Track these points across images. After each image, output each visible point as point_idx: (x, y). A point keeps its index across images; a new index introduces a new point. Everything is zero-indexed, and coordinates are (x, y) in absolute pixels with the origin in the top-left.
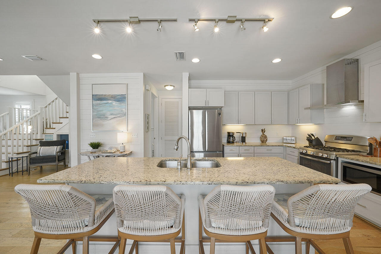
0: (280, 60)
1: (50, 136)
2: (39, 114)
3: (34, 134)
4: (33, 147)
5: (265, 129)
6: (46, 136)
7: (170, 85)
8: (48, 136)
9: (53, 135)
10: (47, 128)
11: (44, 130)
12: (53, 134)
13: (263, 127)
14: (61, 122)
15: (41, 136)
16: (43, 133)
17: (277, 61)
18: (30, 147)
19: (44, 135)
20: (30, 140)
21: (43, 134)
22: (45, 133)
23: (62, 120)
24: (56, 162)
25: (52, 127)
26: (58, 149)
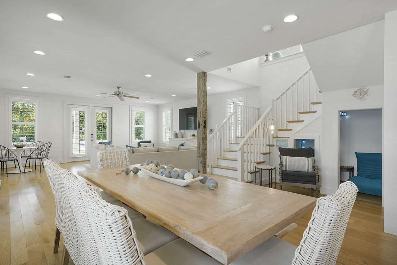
2: (271, 110)
6: (277, 140)
8: (280, 141)
9: (287, 141)
12: (288, 137)
21: (274, 138)
22: (276, 136)
23: (303, 117)
24: (315, 184)
25: (287, 129)
26: (310, 162)
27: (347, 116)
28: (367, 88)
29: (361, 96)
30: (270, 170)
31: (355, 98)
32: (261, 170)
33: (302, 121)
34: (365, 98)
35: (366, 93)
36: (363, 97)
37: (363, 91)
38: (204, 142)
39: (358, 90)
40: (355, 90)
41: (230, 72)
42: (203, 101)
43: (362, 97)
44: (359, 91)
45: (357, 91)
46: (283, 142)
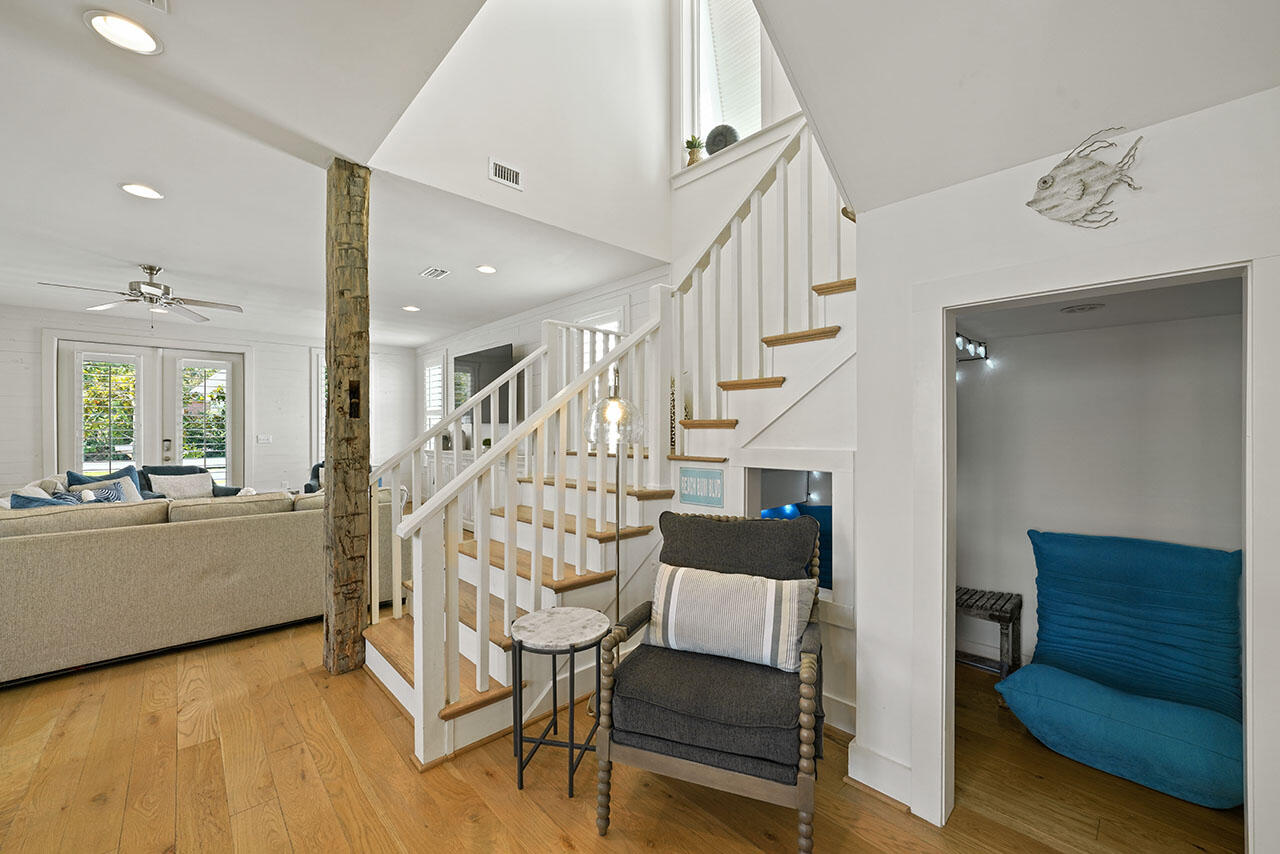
1: (708, 475)
2: (655, 332)
3: (630, 457)
4: (629, 540)
6: (684, 472)
8: (694, 472)
9: (721, 473)
10: (689, 424)
11: (677, 431)
12: (725, 460)
14: (778, 374)
15: (664, 475)
16: (669, 454)
18: (614, 544)
19: (675, 466)
20: (614, 495)
21: (670, 459)
22: (678, 453)
23: (780, 361)
24: (796, 784)
25: (724, 418)
26: (785, 607)
27: (988, 362)
28: (1125, 141)
29: (1089, 202)
30: (561, 659)
31: (1043, 219)
32: (520, 653)
33: (779, 382)
34: (1109, 209)
35: (1121, 177)
36: (1100, 204)
37: (1101, 163)
38: (344, 483)
39: (1068, 162)
40: (1045, 166)
41: (516, 186)
42: (342, 293)
43: (1091, 204)
44: (1074, 168)
45: (1061, 174)
46: (705, 480)
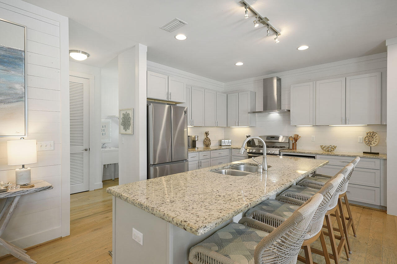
0: (243, 64)
5: (208, 131)
7: (83, 53)
13: (206, 130)
17: (239, 64)
